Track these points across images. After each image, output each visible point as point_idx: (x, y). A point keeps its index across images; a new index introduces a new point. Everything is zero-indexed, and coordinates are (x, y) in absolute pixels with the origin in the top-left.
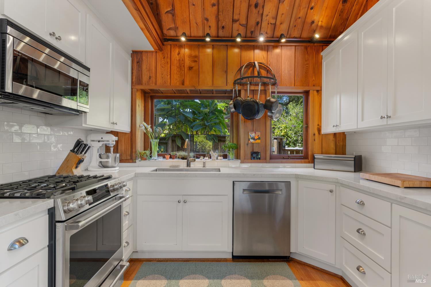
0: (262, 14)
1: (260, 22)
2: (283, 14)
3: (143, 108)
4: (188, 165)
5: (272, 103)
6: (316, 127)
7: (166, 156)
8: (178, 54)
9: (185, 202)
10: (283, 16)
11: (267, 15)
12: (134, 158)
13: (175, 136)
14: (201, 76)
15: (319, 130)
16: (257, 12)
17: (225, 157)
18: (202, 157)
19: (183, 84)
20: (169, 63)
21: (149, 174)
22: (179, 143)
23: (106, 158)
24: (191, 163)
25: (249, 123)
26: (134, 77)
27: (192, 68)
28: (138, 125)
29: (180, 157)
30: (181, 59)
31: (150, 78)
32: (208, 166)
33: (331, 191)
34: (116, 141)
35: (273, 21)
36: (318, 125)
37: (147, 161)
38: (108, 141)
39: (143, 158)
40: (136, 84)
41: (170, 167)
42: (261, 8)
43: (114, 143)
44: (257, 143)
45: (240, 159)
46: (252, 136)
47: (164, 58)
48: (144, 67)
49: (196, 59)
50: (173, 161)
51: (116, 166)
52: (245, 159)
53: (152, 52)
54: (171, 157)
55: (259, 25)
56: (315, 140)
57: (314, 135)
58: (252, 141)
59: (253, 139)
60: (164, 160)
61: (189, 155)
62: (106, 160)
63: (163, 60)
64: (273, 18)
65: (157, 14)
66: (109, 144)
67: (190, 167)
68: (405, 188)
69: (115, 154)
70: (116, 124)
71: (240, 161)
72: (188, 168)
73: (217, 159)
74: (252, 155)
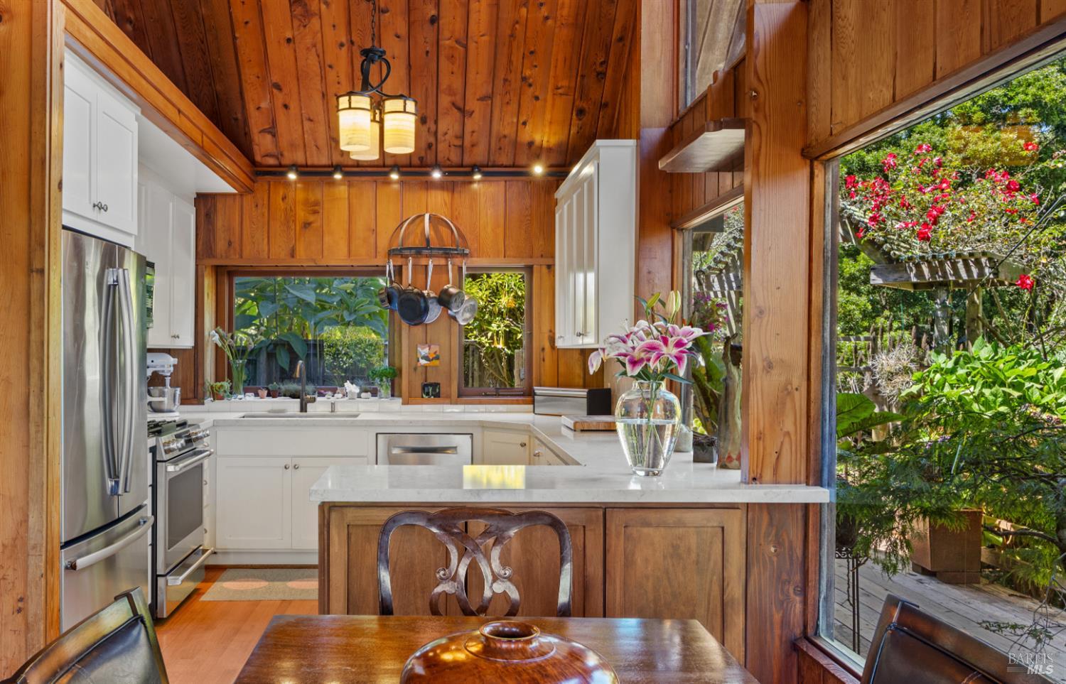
0: (436, 133)
1: (434, 142)
2: (473, 132)
3: (214, 297)
4: (303, 408)
5: (451, 295)
6: (546, 335)
7: (259, 391)
8: (283, 199)
9: (296, 467)
10: (474, 134)
11: (446, 134)
12: (200, 396)
13: (276, 344)
14: (326, 239)
15: (552, 340)
16: (426, 130)
17: (374, 393)
18: (330, 393)
19: (293, 256)
20: (266, 214)
21: (237, 421)
22: (283, 360)
23: (160, 396)
24: (309, 405)
25: (418, 330)
26: (200, 243)
27: (309, 224)
28: (206, 333)
29: (289, 393)
30: (288, 208)
31: (230, 243)
32: (340, 409)
33: (523, 445)
34: (174, 366)
35: (458, 142)
36: (551, 331)
37: (225, 400)
38: (163, 366)
39: (216, 396)
40: (203, 255)
41: (269, 412)
42: (432, 123)
43: (172, 369)
44: (433, 367)
45: (400, 396)
46: (423, 354)
47: (257, 206)
48: (220, 222)
49: (316, 208)
50: (274, 402)
51: (174, 409)
52: (410, 397)
53: (234, 195)
54: (269, 395)
55: (434, 147)
56: (544, 360)
57: (543, 349)
58: (423, 362)
59: (426, 358)
60: (257, 399)
61: (303, 390)
62: (161, 399)
63: (254, 209)
64: (457, 137)
65: (246, 134)
66: (163, 371)
67: (306, 411)
68: (582, 431)
69: (173, 389)
70: (178, 337)
71: (400, 400)
72: (304, 414)
73: (359, 397)
74: (423, 389)
